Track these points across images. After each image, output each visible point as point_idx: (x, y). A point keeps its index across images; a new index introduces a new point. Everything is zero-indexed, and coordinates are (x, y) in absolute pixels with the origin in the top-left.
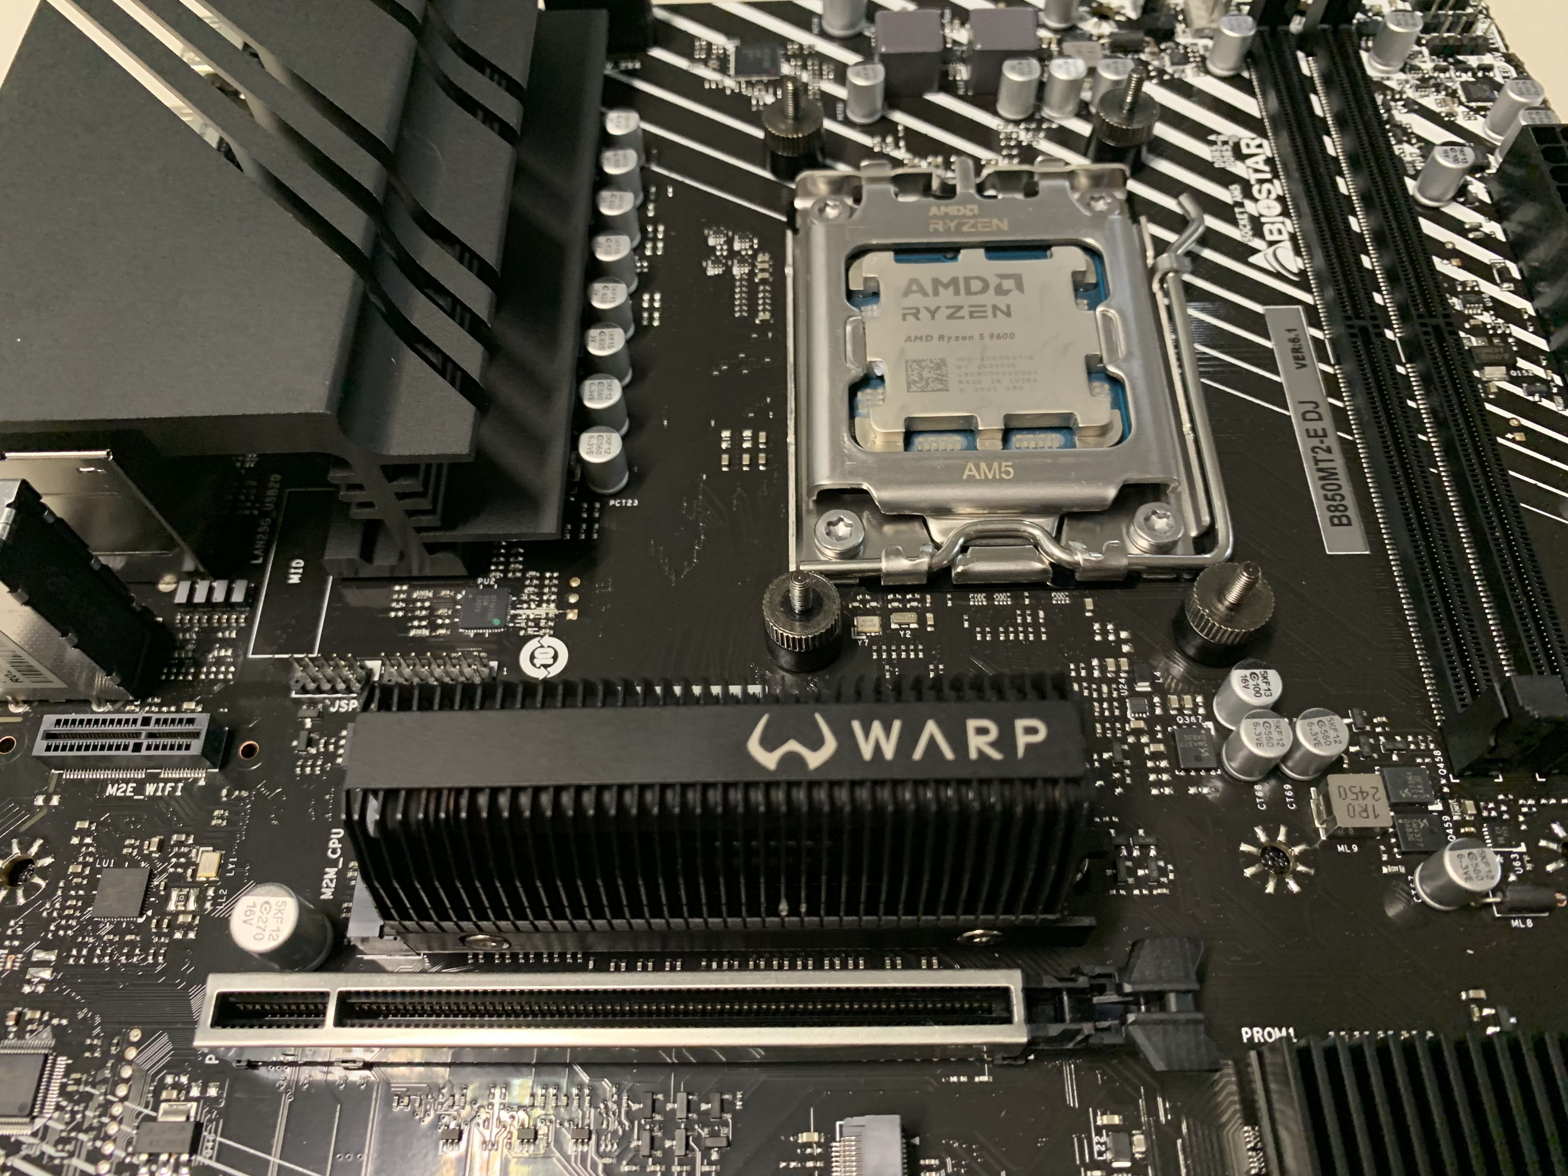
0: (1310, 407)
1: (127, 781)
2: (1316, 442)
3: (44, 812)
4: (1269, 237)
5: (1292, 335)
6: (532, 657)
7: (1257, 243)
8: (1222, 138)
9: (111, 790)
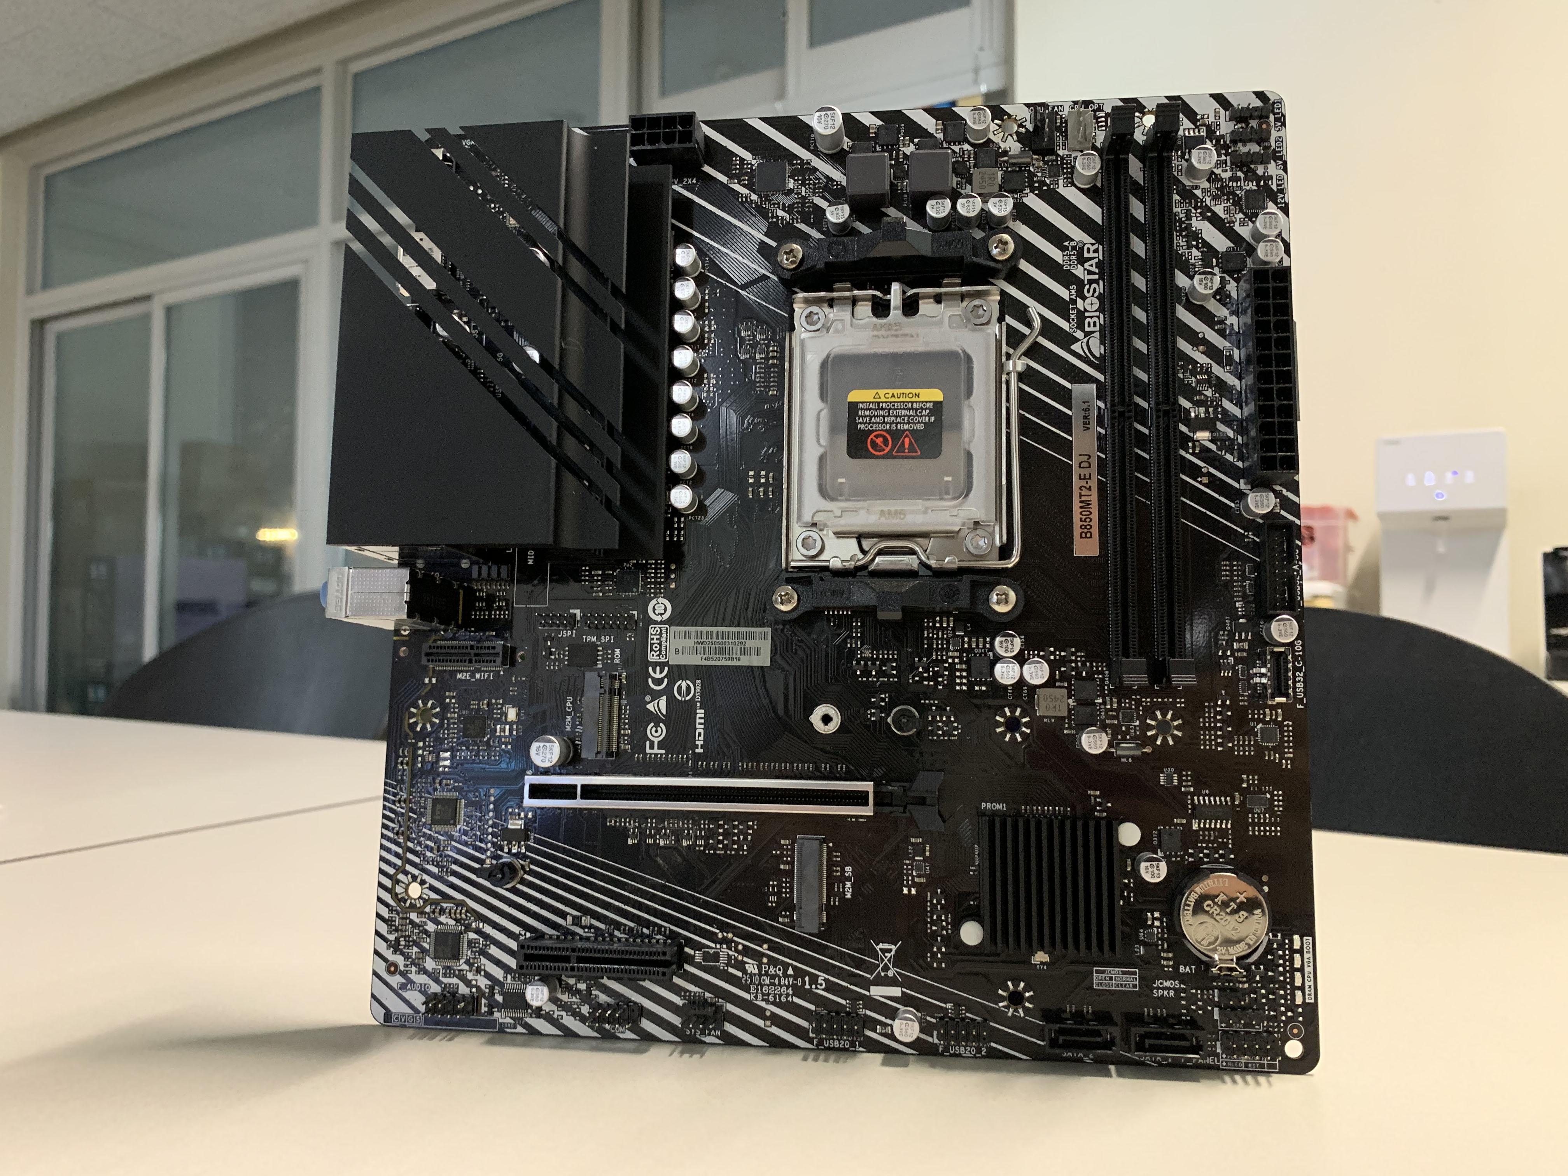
0: (1085, 458)
1: (467, 672)
2: (1083, 483)
3: (429, 687)
4: (1087, 329)
5: (1085, 406)
6: (654, 609)
7: (1079, 334)
8: (1072, 244)
9: (459, 676)
